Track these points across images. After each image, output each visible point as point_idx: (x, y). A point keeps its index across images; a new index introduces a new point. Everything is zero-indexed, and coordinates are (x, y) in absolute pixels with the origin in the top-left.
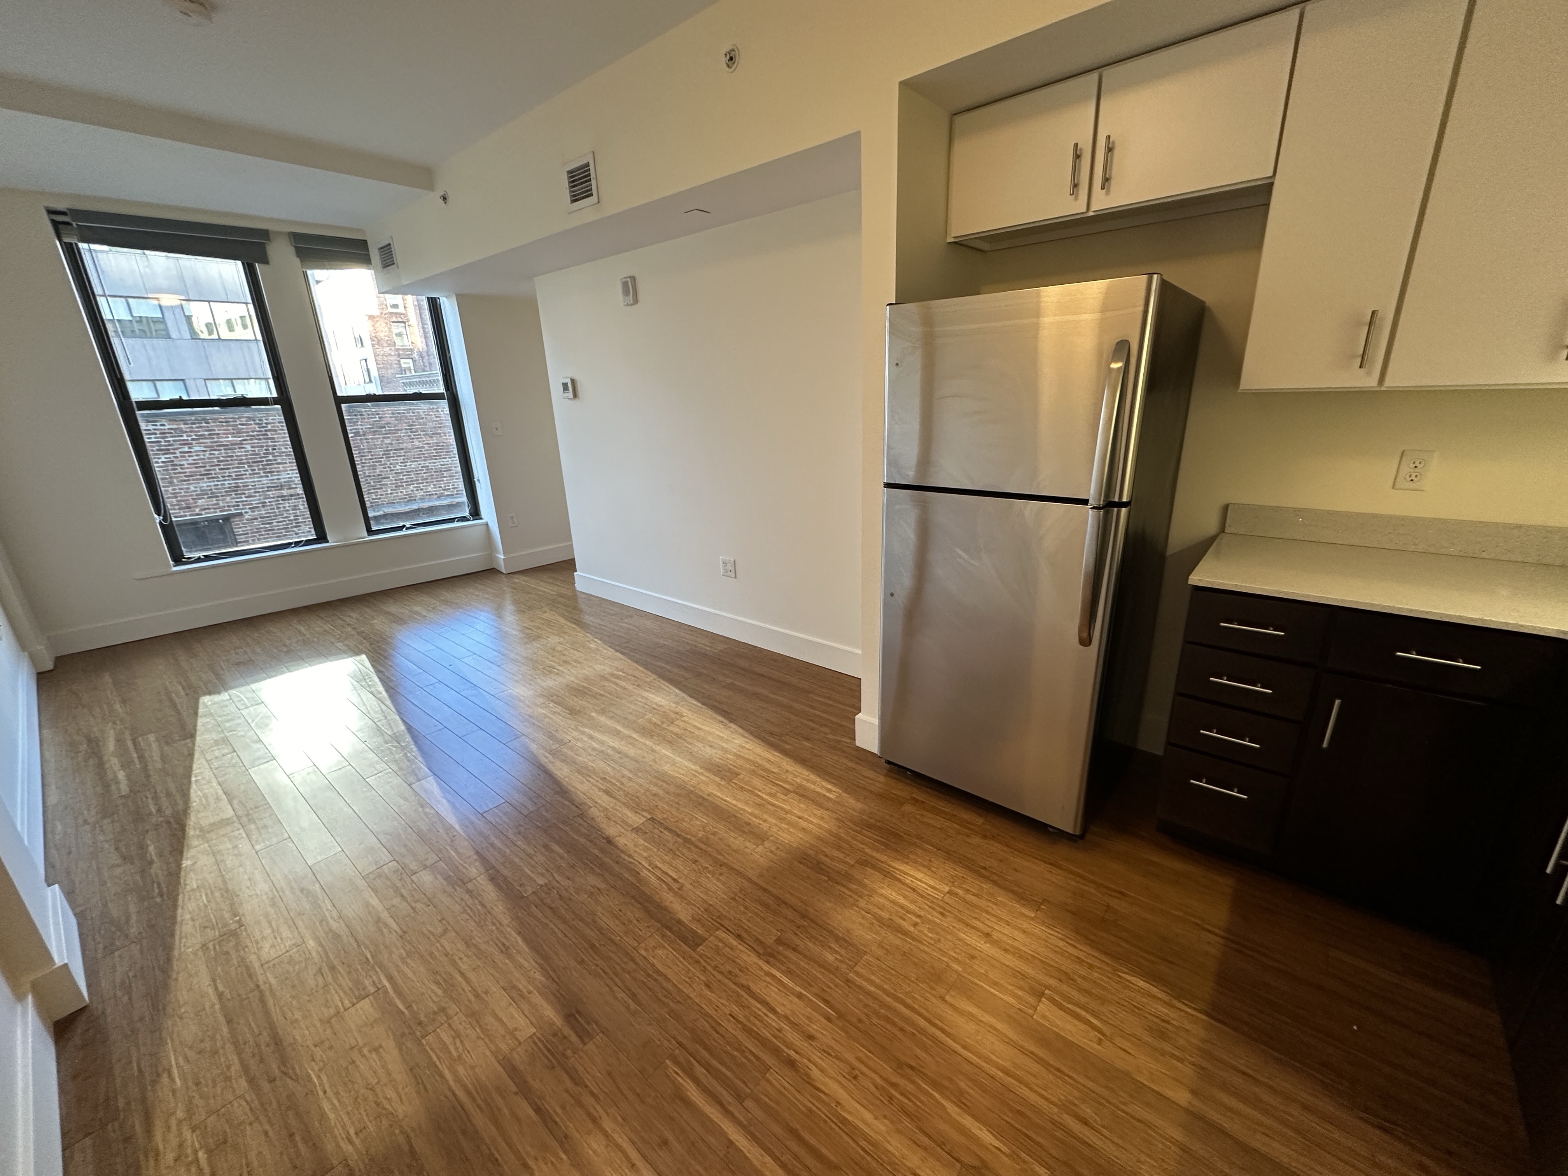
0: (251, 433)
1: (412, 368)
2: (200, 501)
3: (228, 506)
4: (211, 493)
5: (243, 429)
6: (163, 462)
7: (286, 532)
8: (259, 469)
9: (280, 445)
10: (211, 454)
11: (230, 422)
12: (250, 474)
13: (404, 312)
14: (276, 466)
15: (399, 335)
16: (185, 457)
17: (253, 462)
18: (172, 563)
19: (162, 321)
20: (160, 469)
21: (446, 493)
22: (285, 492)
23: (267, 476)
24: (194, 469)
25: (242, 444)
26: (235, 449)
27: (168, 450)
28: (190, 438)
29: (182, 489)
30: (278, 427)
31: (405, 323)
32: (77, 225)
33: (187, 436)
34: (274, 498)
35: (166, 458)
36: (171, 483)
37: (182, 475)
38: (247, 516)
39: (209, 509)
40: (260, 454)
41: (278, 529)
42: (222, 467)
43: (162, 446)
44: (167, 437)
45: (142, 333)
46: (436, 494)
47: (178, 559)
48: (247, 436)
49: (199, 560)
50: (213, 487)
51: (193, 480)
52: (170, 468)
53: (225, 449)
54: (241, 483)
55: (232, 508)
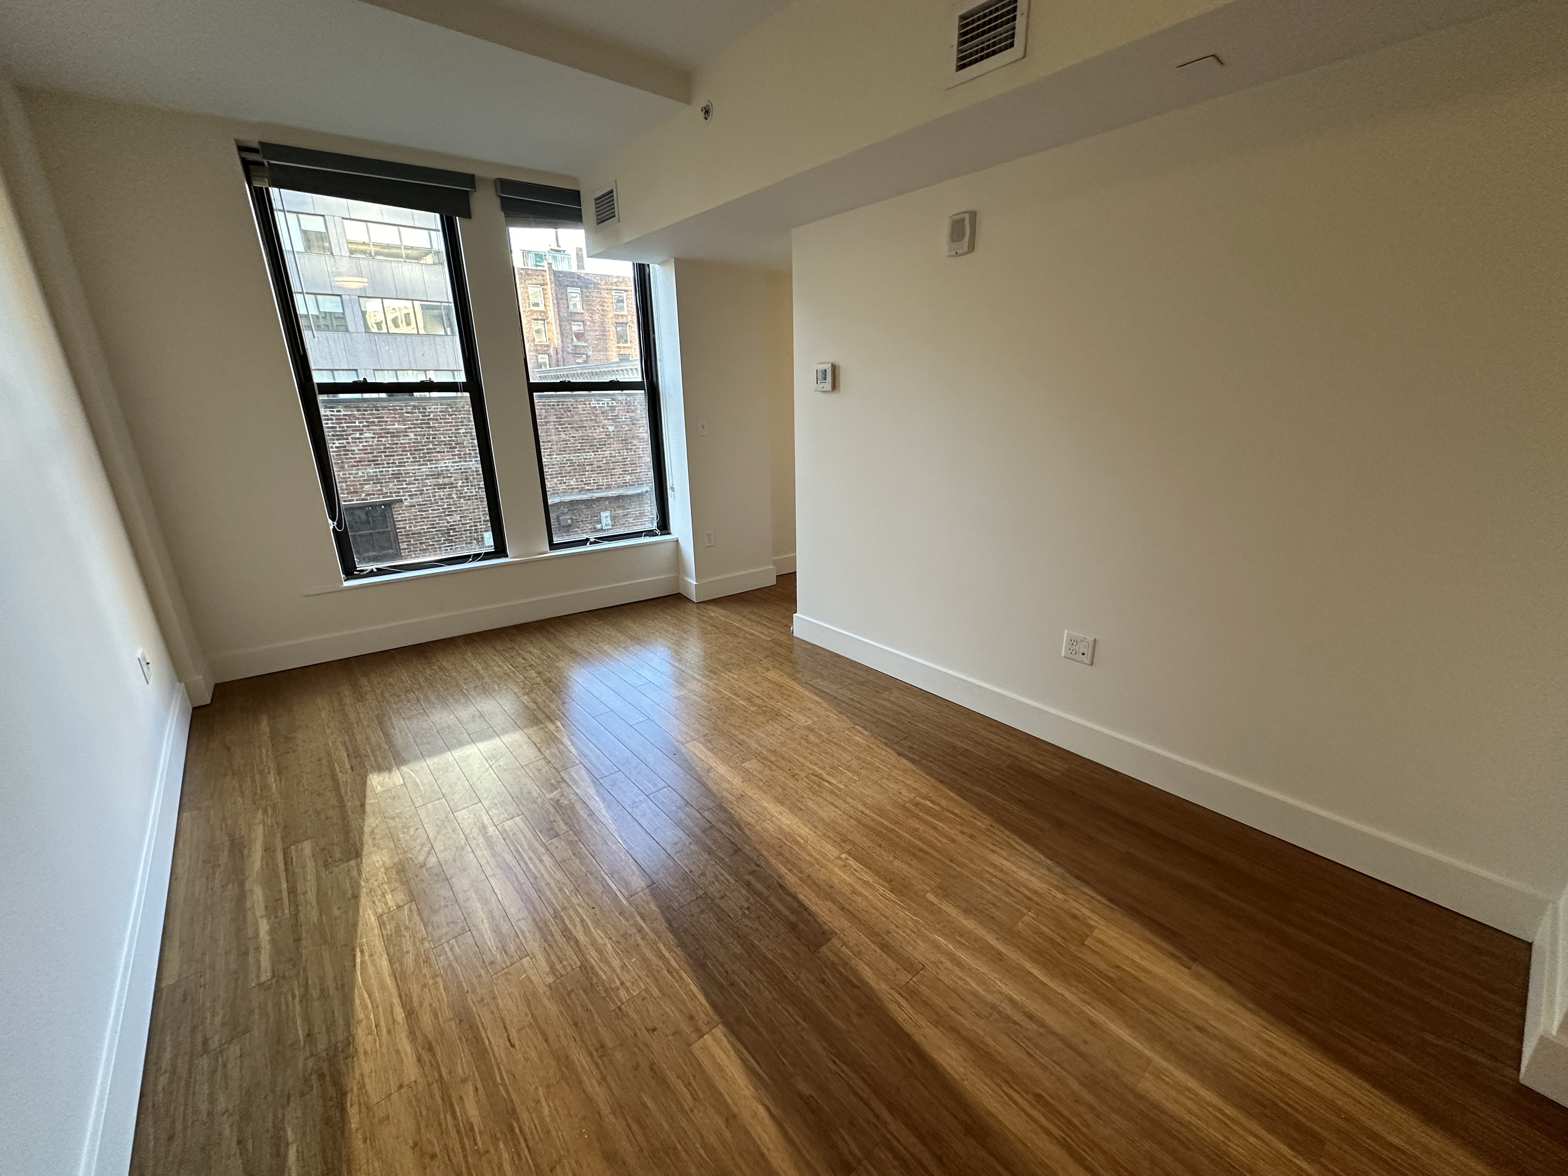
0: (415, 422)
1: (548, 363)
2: (366, 487)
3: (390, 493)
4: (377, 479)
5: (408, 417)
6: (336, 447)
7: (439, 520)
8: (420, 458)
9: (440, 434)
10: (378, 441)
11: (397, 410)
12: (411, 462)
13: (544, 310)
14: (435, 454)
15: (538, 331)
16: (356, 442)
17: (415, 450)
18: (343, 576)
19: (342, 317)
20: (334, 454)
21: (587, 488)
22: (441, 481)
23: (427, 465)
24: (363, 455)
25: (407, 432)
26: (400, 436)
27: (342, 435)
28: (361, 425)
29: (352, 474)
30: (439, 415)
31: (544, 320)
32: (269, 163)
33: (360, 423)
34: (431, 486)
35: (340, 443)
36: (343, 467)
37: (353, 460)
38: (406, 503)
39: (374, 494)
40: (421, 442)
41: (432, 517)
42: (387, 454)
43: (336, 431)
44: (342, 423)
45: (327, 328)
46: (577, 488)
47: (350, 572)
48: (412, 424)
49: (372, 574)
50: (378, 474)
51: (362, 466)
52: (342, 453)
53: (391, 437)
54: (403, 470)
55: (394, 495)
